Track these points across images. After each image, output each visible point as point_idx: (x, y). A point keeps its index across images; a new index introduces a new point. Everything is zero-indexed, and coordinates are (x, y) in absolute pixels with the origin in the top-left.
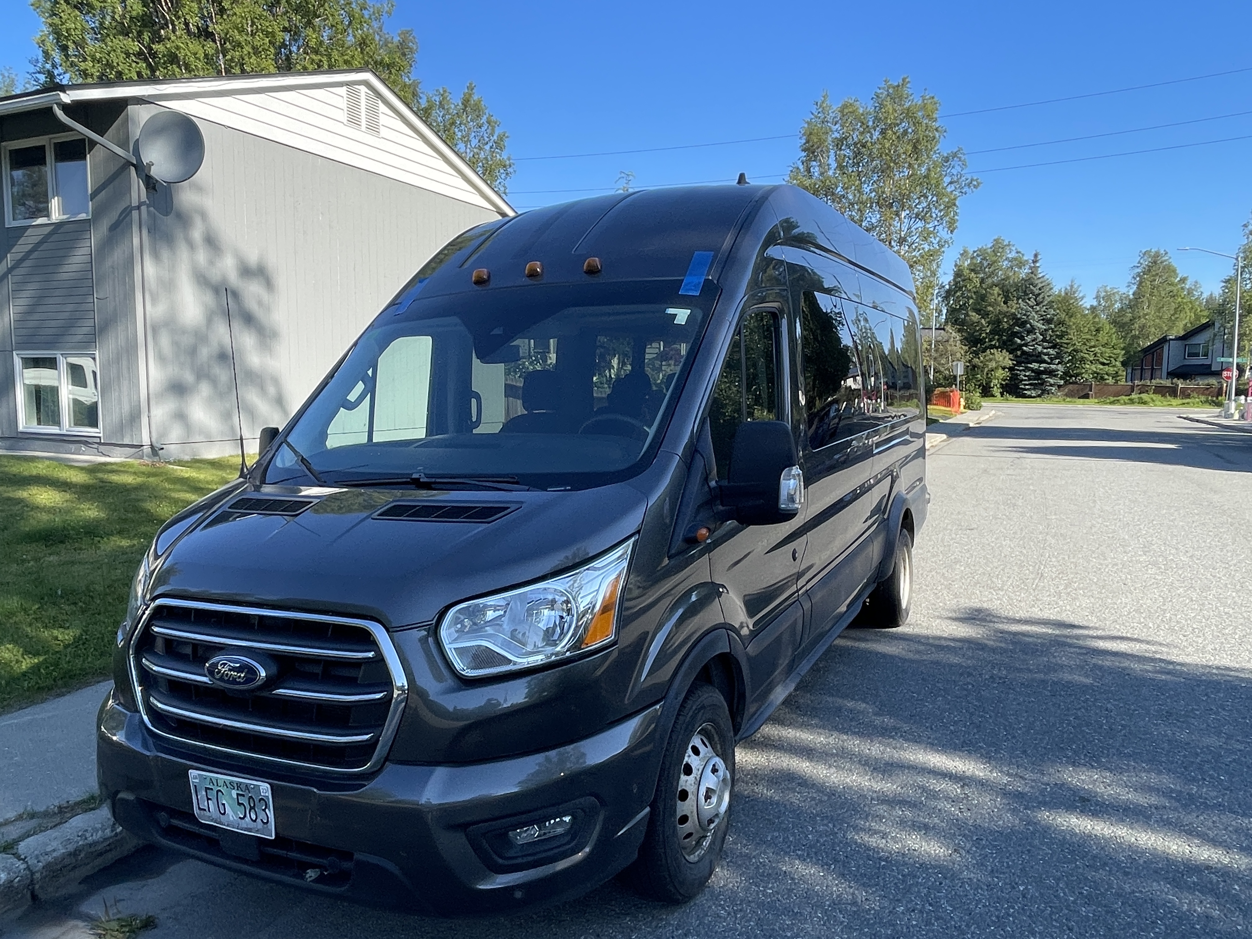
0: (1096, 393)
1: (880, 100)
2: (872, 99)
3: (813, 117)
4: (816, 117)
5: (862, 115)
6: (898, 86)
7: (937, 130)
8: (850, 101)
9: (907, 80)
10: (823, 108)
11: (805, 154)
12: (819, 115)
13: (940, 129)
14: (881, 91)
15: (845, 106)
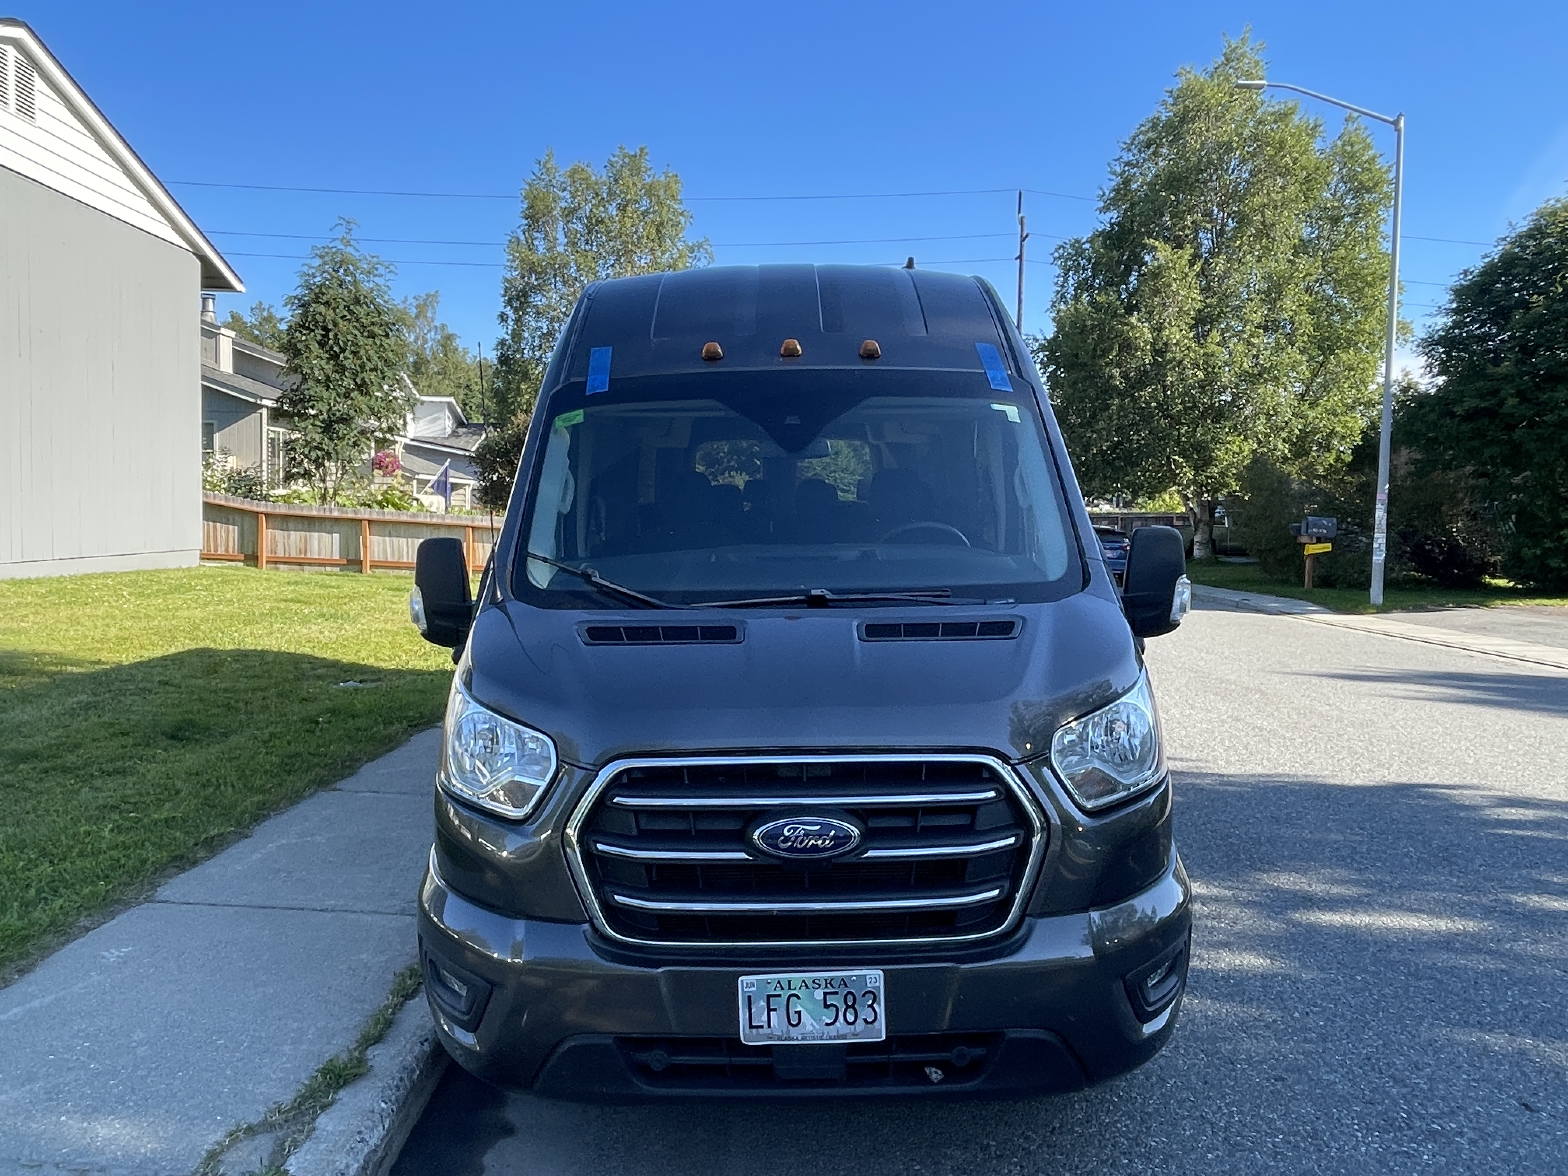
1: (614, 169)
2: (606, 167)
3: (534, 178)
4: (540, 179)
5: (596, 184)
6: (635, 156)
7: (681, 214)
8: (581, 165)
9: (645, 151)
10: (548, 169)
11: (526, 222)
12: (543, 177)
13: (685, 213)
14: (616, 159)
15: (574, 172)
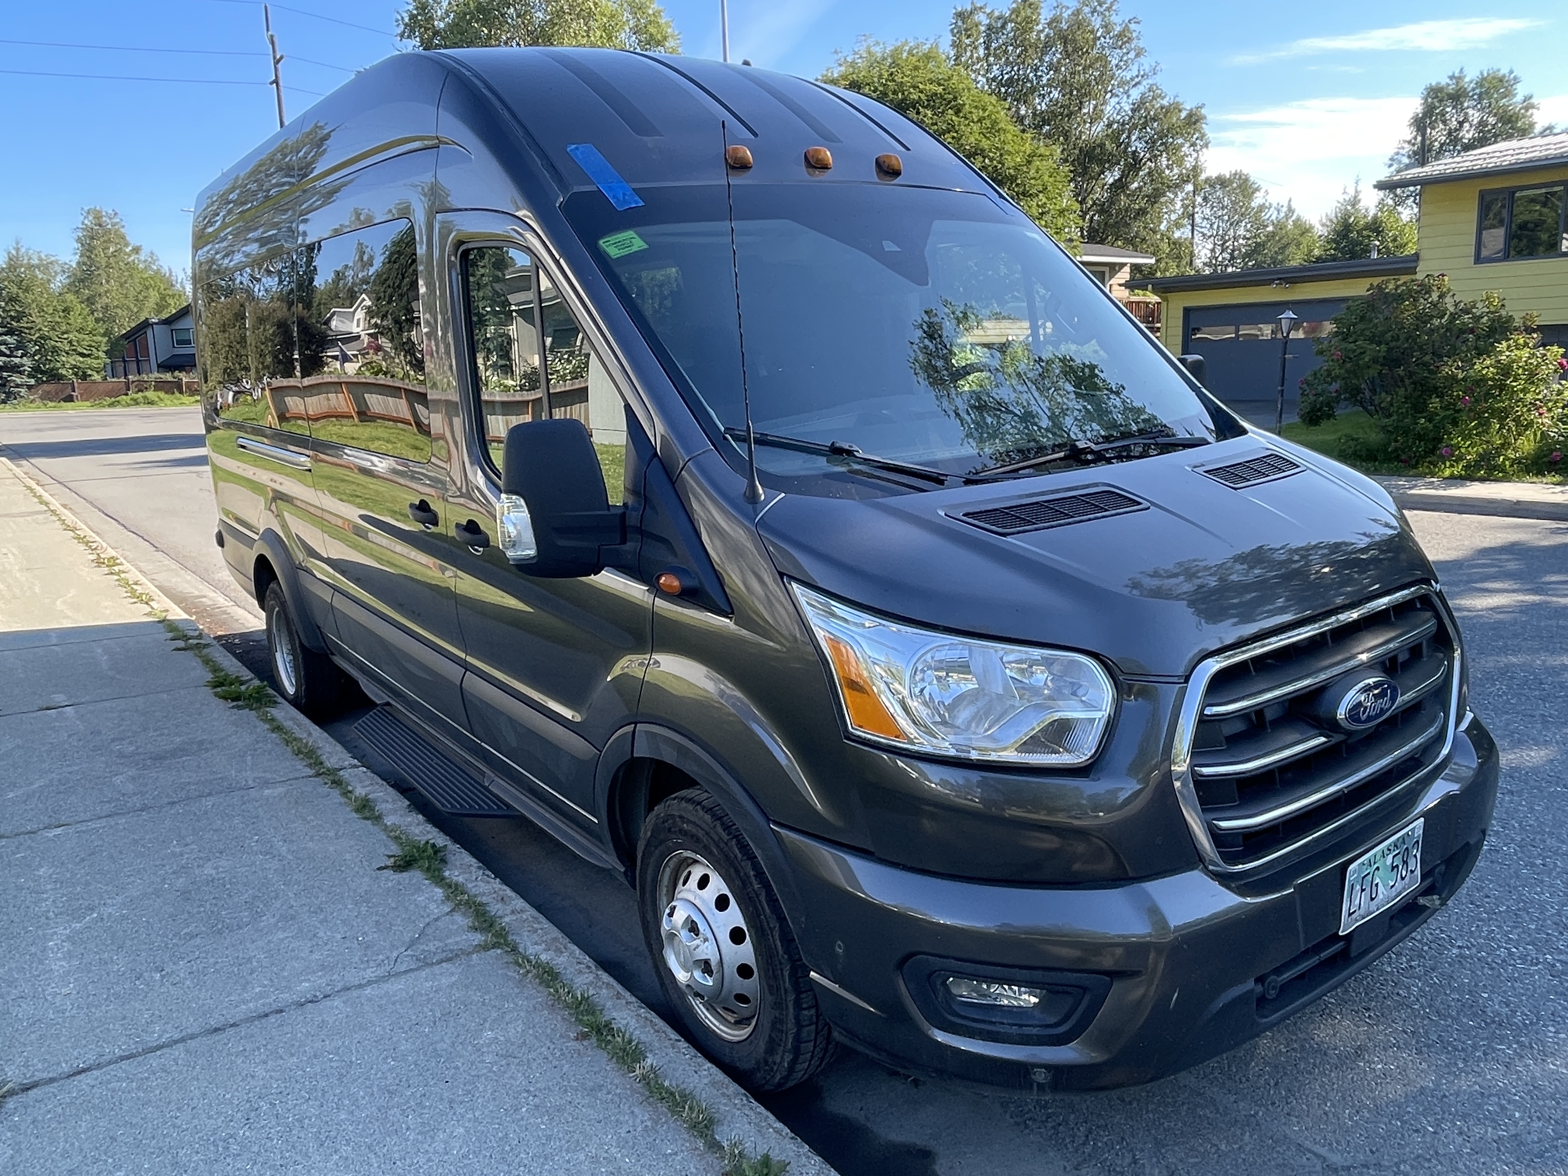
0: (82, 395)
